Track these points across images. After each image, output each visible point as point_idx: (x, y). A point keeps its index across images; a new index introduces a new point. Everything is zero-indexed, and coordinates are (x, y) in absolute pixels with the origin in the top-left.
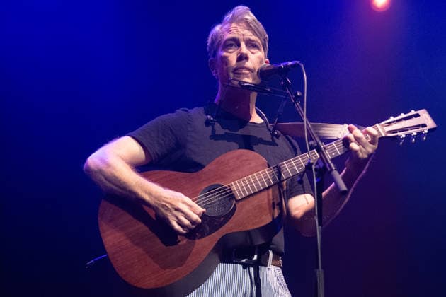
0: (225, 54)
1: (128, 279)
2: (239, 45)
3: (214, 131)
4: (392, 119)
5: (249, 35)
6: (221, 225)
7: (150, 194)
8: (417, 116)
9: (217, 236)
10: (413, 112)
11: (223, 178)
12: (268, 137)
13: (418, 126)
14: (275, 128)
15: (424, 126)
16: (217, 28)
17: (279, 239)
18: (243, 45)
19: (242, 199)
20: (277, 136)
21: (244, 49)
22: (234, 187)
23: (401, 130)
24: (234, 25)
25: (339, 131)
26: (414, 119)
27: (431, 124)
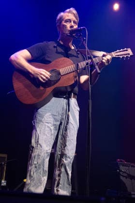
0: (66, 24)
1: (21, 100)
2: (71, 22)
3: (57, 50)
4: (118, 51)
5: (74, 19)
6: (55, 83)
7: (32, 70)
8: (127, 50)
9: (53, 88)
10: (125, 49)
11: (57, 67)
12: (76, 54)
13: (127, 54)
14: (78, 51)
15: (129, 54)
16: (62, 14)
17: (76, 89)
18: (72, 22)
19: (63, 75)
20: (79, 54)
21: (72, 24)
22: (61, 71)
23: (120, 55)
24: (70, 14)
25: (100, 54)
26: (126, 52)
27: (131, 53)
